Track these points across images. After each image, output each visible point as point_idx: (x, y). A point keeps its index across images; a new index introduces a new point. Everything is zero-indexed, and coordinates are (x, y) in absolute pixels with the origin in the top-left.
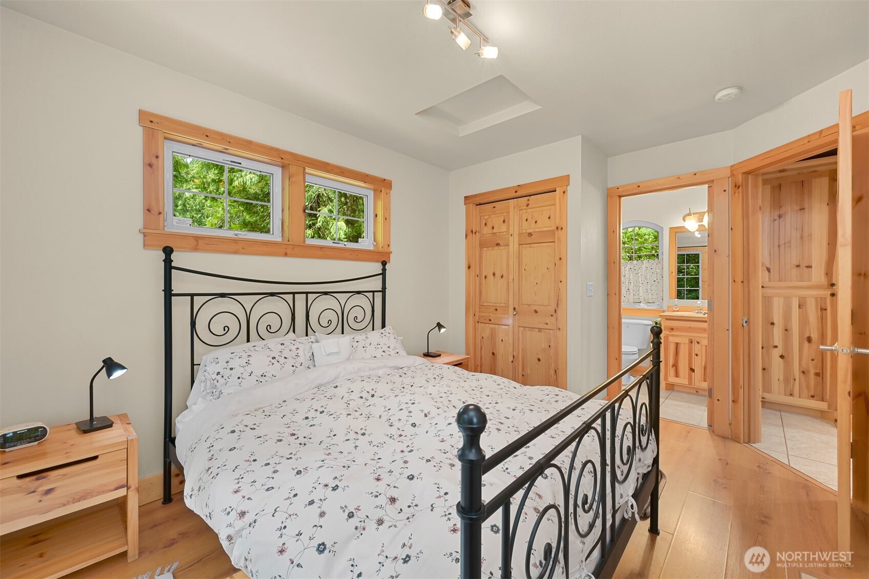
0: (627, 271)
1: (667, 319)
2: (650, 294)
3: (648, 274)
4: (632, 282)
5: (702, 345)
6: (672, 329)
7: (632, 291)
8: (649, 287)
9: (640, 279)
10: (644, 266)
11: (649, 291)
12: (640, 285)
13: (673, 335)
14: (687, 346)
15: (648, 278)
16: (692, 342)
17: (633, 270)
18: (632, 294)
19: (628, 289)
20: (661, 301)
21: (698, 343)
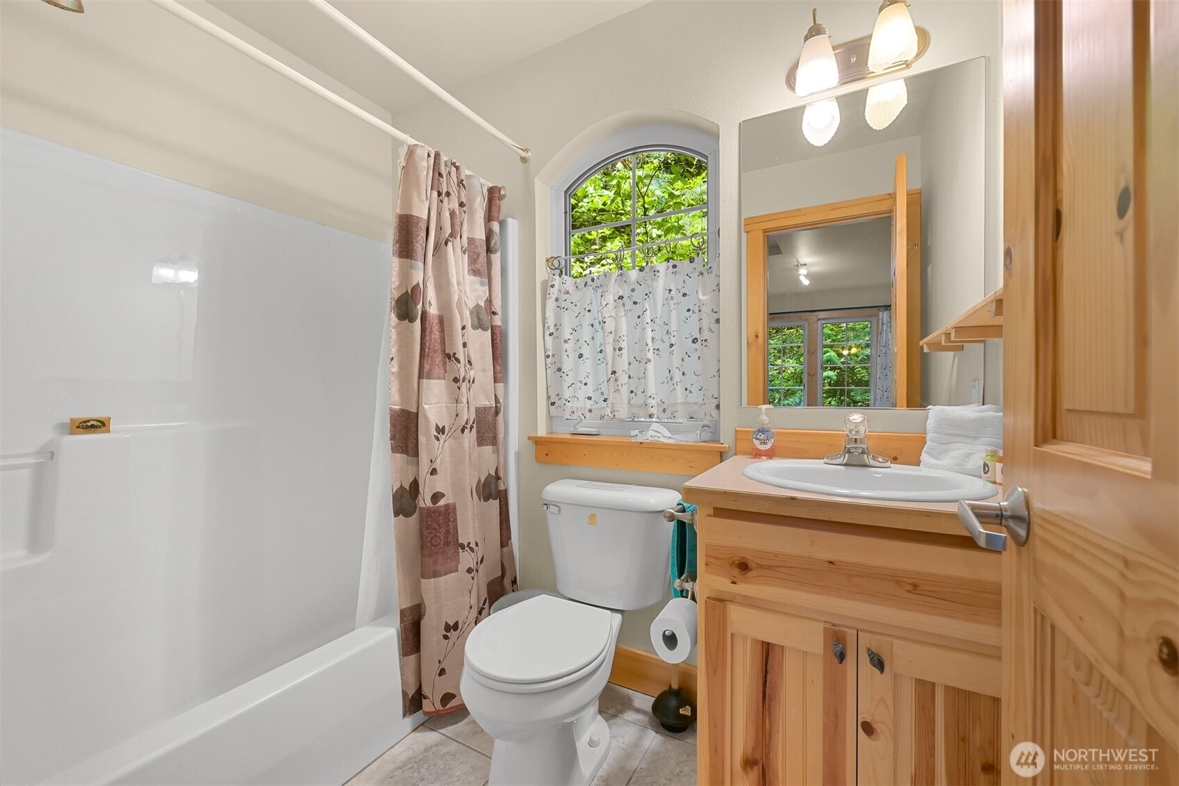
0: (611, 306)
1: (719, 512)
2: (679, 389)
3: (674, 313)
4: (624, 345)
5: (896, 677)
6: (744, 567)
7: (623, 378)
8: (676, 362)
9: (649, 334)
10: (660, 285)
11: (677, 376)
12: (650, 355)
13: (749, 602)
14: (816, 671)
15: (674, 327)
16: (842, 657)
17: (629, 304)
18: (625, 391)
19: (614, 373)
20: (714, 412)
21: (879, 664)
